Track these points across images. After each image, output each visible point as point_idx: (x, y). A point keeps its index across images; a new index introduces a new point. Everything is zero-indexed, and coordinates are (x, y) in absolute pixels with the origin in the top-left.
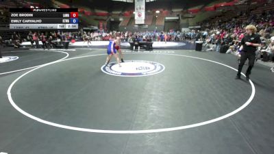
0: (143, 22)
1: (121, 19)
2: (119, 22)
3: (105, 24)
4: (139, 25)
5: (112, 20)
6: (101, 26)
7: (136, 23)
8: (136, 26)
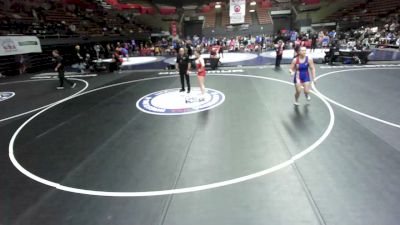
0: (242, 21)
1: (201, 18)
2: (201, 22)
3: (180, 26)
4: (233, 25)
5: (188, 19)
6: (175, 29)
7: (231, 22)
8: (231, 27)
